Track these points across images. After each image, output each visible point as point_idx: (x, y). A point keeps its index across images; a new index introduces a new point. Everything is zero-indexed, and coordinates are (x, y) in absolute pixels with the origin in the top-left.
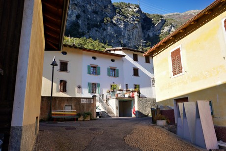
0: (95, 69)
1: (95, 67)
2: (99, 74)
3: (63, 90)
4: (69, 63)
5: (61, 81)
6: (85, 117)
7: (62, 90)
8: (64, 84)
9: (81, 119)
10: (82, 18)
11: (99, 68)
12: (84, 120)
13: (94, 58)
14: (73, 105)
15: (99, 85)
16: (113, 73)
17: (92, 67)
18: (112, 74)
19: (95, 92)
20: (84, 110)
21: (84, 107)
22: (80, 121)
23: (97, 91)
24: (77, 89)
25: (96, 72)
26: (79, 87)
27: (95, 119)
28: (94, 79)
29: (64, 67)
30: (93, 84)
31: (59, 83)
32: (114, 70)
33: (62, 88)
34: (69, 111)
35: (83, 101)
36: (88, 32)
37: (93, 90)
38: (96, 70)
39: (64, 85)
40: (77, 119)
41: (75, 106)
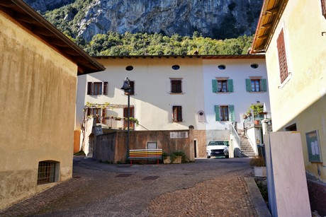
0: (224, 84)
1: (224, 81)
2: (232, 91)
3: (178, 119)
4: (182, 80)
5: (174, 107)
6: (172, 159)
7: (176, 120)
8: (178, 110)
9: (167, 161)
10: (238, 7)
11: (231, 81)
12: (171, 163)
13: (222, 67)
14: (158, 142)
15: (232, 107)
16: (257, 86)
17: (219, 81)
18: (255, 88)
19: (226, 118)
20: (174, 148)
21: (174, 144)
22: (167, 164)
23: (230, 117)
24: (197, 117)
25: (226, 89)
26: (201, 114)
27: (191, 162)
28: (224, 99)
29: (176, 86)
30: (222, 107)
31: (171, 110)
32: (259, 80)
33: (176, 117)
34: (153, 149)
35: (174, 136)
36: (250, 26)
37: (223, 116)
38: (226, 85)
39: (178, 113)
40: (161, 162)
41: (162, 142)
